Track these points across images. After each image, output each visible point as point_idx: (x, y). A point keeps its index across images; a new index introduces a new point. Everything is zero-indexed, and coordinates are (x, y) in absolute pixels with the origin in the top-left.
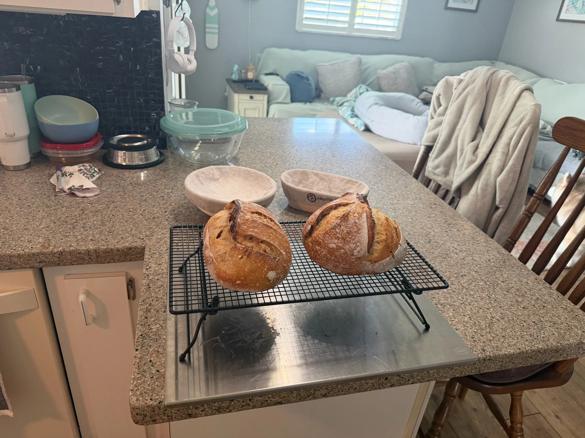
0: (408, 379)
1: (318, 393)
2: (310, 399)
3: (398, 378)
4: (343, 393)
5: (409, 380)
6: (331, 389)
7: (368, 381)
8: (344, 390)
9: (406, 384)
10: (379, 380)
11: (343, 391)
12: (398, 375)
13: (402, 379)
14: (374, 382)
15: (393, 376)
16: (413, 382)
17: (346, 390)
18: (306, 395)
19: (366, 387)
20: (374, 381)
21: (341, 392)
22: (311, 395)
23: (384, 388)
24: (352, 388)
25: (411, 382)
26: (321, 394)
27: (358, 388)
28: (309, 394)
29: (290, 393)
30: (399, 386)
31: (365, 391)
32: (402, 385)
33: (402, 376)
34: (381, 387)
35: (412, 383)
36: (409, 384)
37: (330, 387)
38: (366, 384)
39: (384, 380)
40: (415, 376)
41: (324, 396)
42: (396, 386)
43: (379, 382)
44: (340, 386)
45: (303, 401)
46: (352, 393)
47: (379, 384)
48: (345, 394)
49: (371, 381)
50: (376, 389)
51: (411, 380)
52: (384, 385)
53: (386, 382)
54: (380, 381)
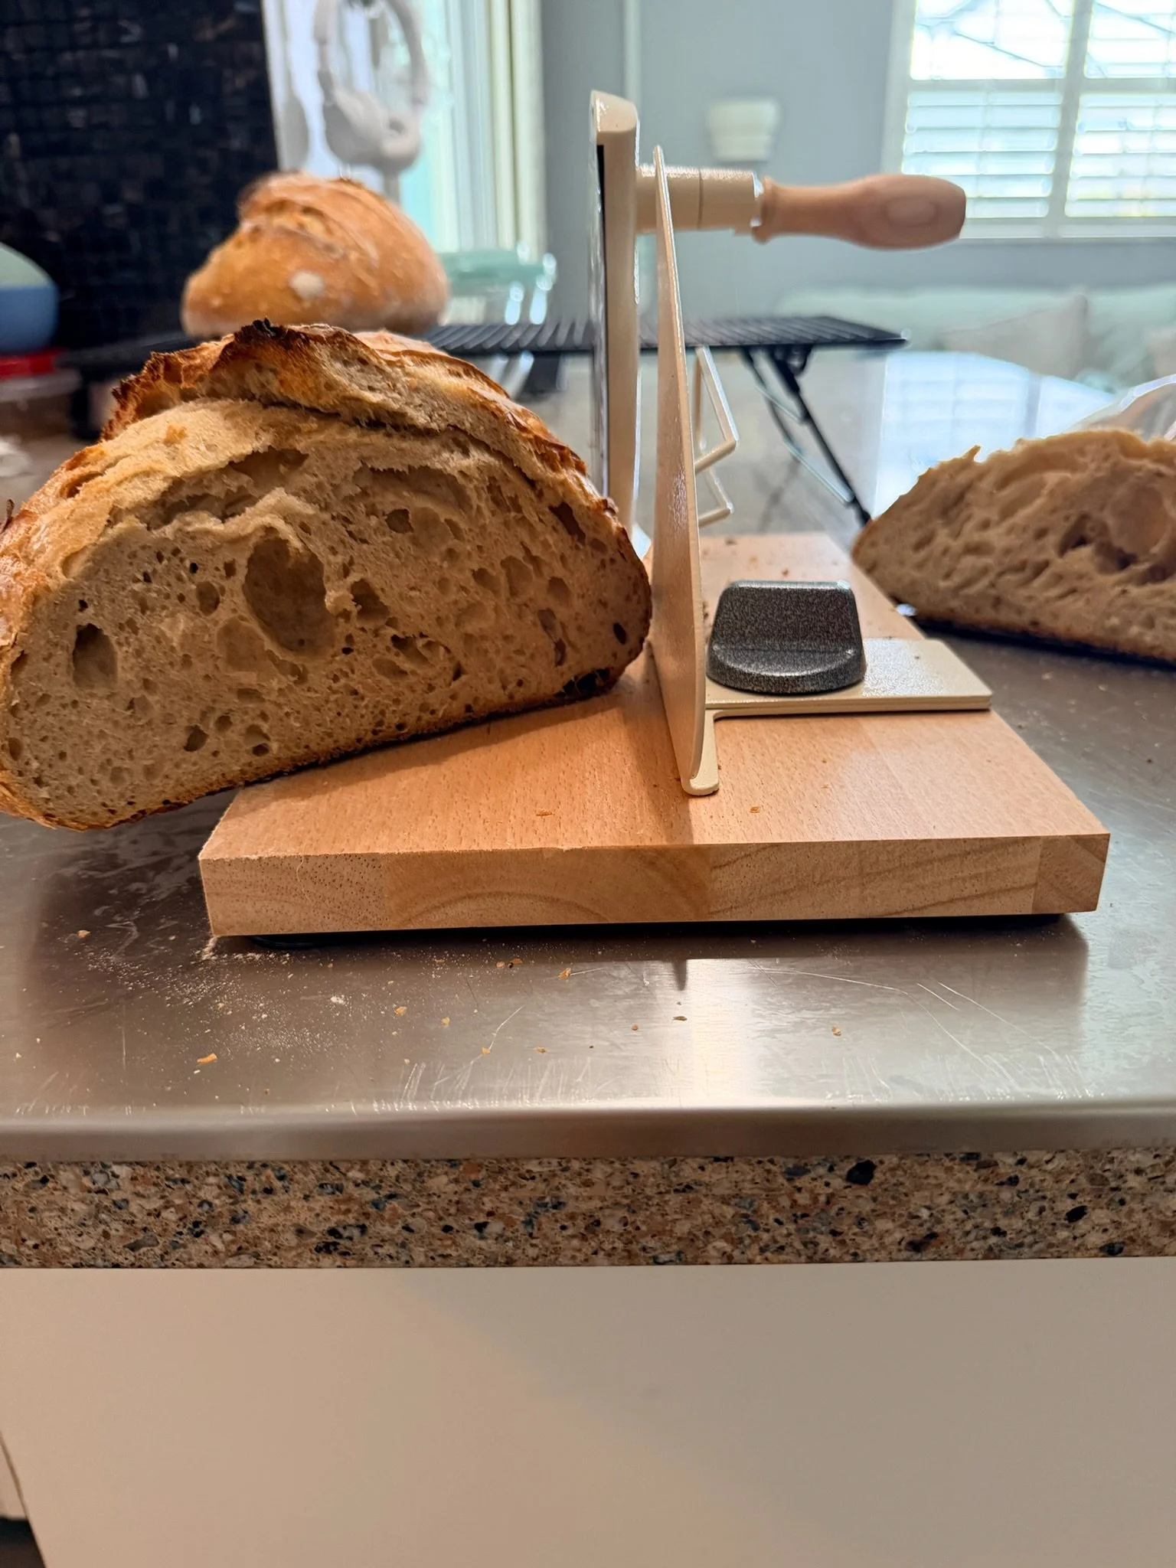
0: (1069, 1205)
1: (264, 1214)
2: (218, 1259)
3: (968, 1180)
4: (489, 1245)
5: (1076, 1215)
6: (371, 1195)
7: (688, 1171)
8: (495, 1227)
9: (1058, 1251)
10: (792, 1174)
11: (481, 1227)
12: (970, 1157)
13: (1006, 1194)
14: (747, 1188)
15: (924, 1155)
16: (1113, 1235)
17: (510, 1223)
18: (170, 1215)
19: (683, 1228)
20: (744, 1176)
21: (472, 1239)
22: (213, 1219)
23: (856, 1258)
24: (561, 1214)
25: (1096, 1239)
26: (300, 1232)
27: (612, 1223)
28: (196, 1213)
29: (30, 1176)
30: (991, 1254)
31: (680, 1259)
32: (1015, 1249)
33: (1007, 1163)
34: (825, 1241)
35: (1111, 1250)
36: (1078, 1249)
37: (356, 1174)
38: (674, 1200)
39: (837, 1183)
40: (1133, 1181)
41: (326, 1248)
42: (959, 1254)
43: (803, 1199)
44: (440, 1182)
45: (164, 1262)
46: (574, 1262)
47: (799, 1215)
48: (510, 1262)
49: (719, 1178)
50: (775, 1252)
51: (1100, 1216)
52: (846, 1226)
53: (867, 1207)
54: (803, 1181)
